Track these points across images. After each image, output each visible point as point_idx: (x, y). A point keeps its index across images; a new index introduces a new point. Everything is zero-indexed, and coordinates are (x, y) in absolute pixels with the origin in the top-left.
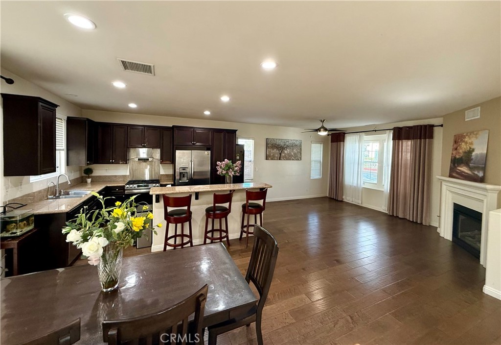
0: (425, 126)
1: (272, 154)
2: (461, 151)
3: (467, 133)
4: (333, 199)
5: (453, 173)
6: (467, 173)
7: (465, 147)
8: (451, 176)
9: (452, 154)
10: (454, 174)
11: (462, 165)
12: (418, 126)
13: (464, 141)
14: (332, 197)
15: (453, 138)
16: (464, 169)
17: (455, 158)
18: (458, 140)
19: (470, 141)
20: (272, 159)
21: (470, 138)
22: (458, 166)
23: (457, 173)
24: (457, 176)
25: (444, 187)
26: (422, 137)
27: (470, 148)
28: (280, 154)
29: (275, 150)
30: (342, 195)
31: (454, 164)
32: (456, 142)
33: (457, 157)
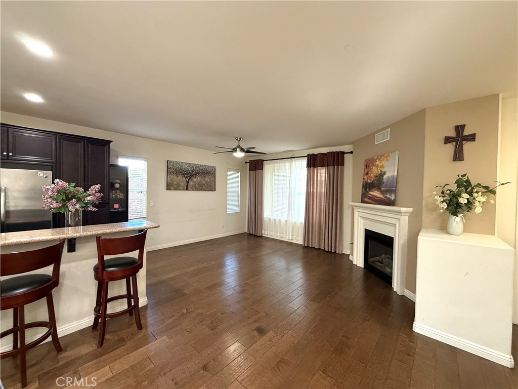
0: (338, 153)
1: (175, 183)
2: (372, 175)
3: (378, 157)
4: (253, 234)
5: (365, 198)
6: (379, 197)
7: (376, 171)
8: (363, 202)
9: (364, 179)
10: (366, 200)
11: (374, 189)
12: (331, 152)
13: (375, 165)
14: (251, 233)
15: (364, 163)
16: (376, 193)
17: (367, 182)
18: (368, 165)
19: (381, 164)
20: (175, 189)
21: (381, 161)
22: (370, 191)
23: (370, 198)
24: (369, 201)
25: (356, 214)
26: (335, 164)
27: (381, 171)
28: (188, 183)
29: (180, 177)
30: (262, 229)
31: (366, 190)
32: (367, 167)
33: (369, 181)
